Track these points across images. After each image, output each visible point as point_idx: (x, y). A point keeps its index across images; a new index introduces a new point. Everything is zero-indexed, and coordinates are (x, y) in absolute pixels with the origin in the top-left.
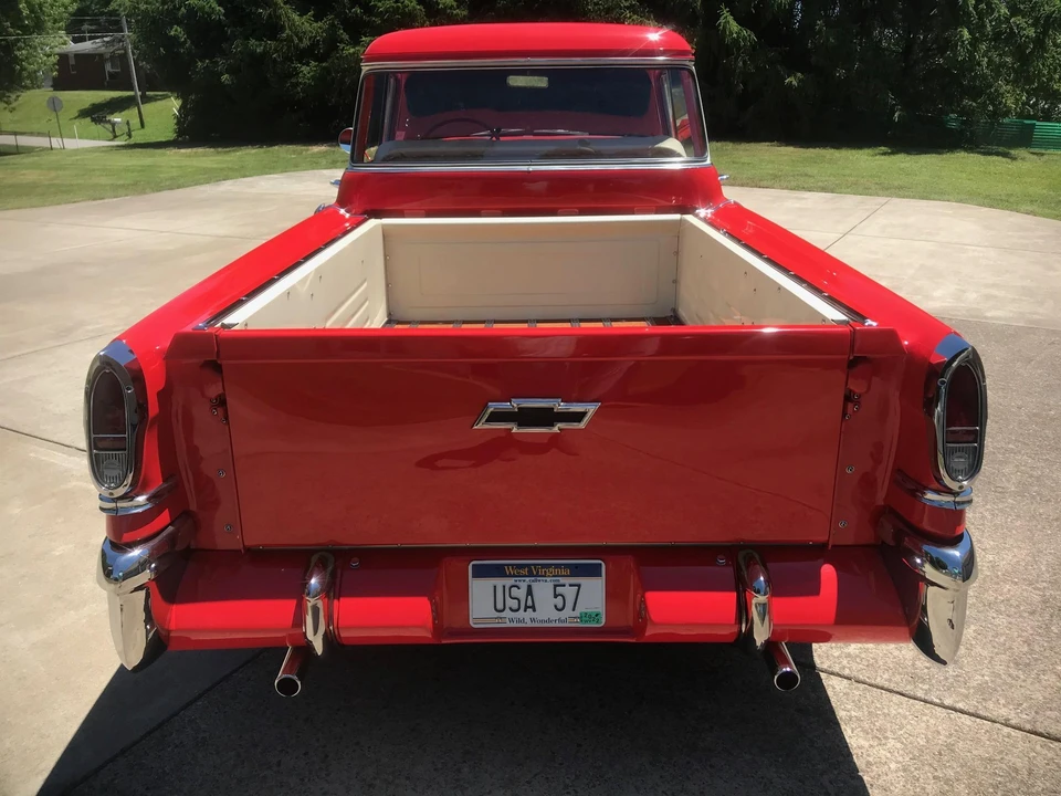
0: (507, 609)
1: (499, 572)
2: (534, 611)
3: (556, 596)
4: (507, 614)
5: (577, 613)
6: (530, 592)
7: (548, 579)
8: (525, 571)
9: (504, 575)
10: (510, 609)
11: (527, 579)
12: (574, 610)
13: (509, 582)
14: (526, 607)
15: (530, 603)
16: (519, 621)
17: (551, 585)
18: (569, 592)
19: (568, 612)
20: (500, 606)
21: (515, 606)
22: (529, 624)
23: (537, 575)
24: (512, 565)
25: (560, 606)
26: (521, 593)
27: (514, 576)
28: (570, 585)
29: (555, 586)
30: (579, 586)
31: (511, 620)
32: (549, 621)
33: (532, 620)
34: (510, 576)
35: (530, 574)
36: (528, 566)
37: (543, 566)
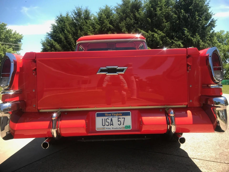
0: (106, 125)
1: (103, 115)
2: (113, 125)
3: (118, 121)
4: (106, 127)
5: (124, 126)
6: (112, 120)
7: (116, 117)
8: (110, 115)
9: (105, 116)
10: (107, 125)
11: (111, 117)
12: (123, 125)
13: (106, 118)
14: (111, 125)
15: (112, 123)
16: (109, 129)
17: (117, 118)
18: (122, 120)
19: (122, 126)
20: (104, 124)
21: (108, 125)
22: (112, 130)
23: (113, 116)
24: (107, 113)
25: (120, 124)
26: (109, 121)
27: (107, 116)
28: (122, 118)
29: (118, 118)
30: (124, 118)
31: (107, 128)
32: (117, 128)
33: (113, 128)
34: (106, 116)
35: (112, 116)
36: (111, 113)
37: (115, 113)
